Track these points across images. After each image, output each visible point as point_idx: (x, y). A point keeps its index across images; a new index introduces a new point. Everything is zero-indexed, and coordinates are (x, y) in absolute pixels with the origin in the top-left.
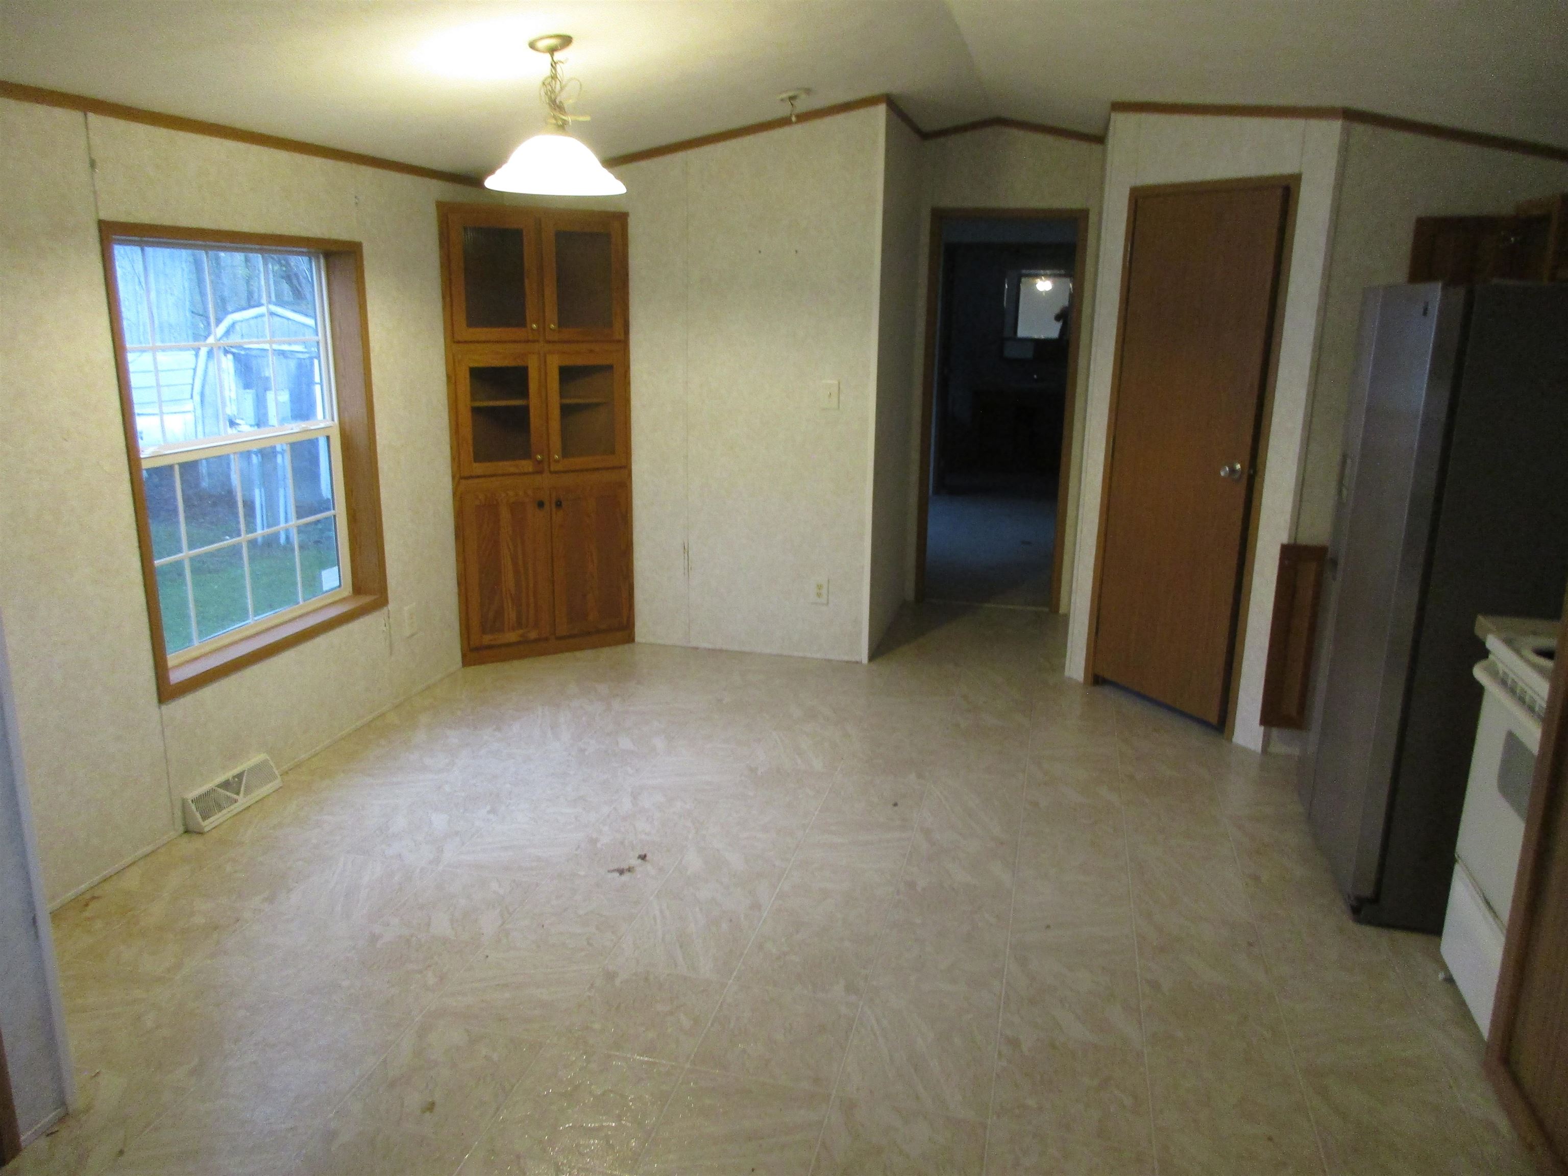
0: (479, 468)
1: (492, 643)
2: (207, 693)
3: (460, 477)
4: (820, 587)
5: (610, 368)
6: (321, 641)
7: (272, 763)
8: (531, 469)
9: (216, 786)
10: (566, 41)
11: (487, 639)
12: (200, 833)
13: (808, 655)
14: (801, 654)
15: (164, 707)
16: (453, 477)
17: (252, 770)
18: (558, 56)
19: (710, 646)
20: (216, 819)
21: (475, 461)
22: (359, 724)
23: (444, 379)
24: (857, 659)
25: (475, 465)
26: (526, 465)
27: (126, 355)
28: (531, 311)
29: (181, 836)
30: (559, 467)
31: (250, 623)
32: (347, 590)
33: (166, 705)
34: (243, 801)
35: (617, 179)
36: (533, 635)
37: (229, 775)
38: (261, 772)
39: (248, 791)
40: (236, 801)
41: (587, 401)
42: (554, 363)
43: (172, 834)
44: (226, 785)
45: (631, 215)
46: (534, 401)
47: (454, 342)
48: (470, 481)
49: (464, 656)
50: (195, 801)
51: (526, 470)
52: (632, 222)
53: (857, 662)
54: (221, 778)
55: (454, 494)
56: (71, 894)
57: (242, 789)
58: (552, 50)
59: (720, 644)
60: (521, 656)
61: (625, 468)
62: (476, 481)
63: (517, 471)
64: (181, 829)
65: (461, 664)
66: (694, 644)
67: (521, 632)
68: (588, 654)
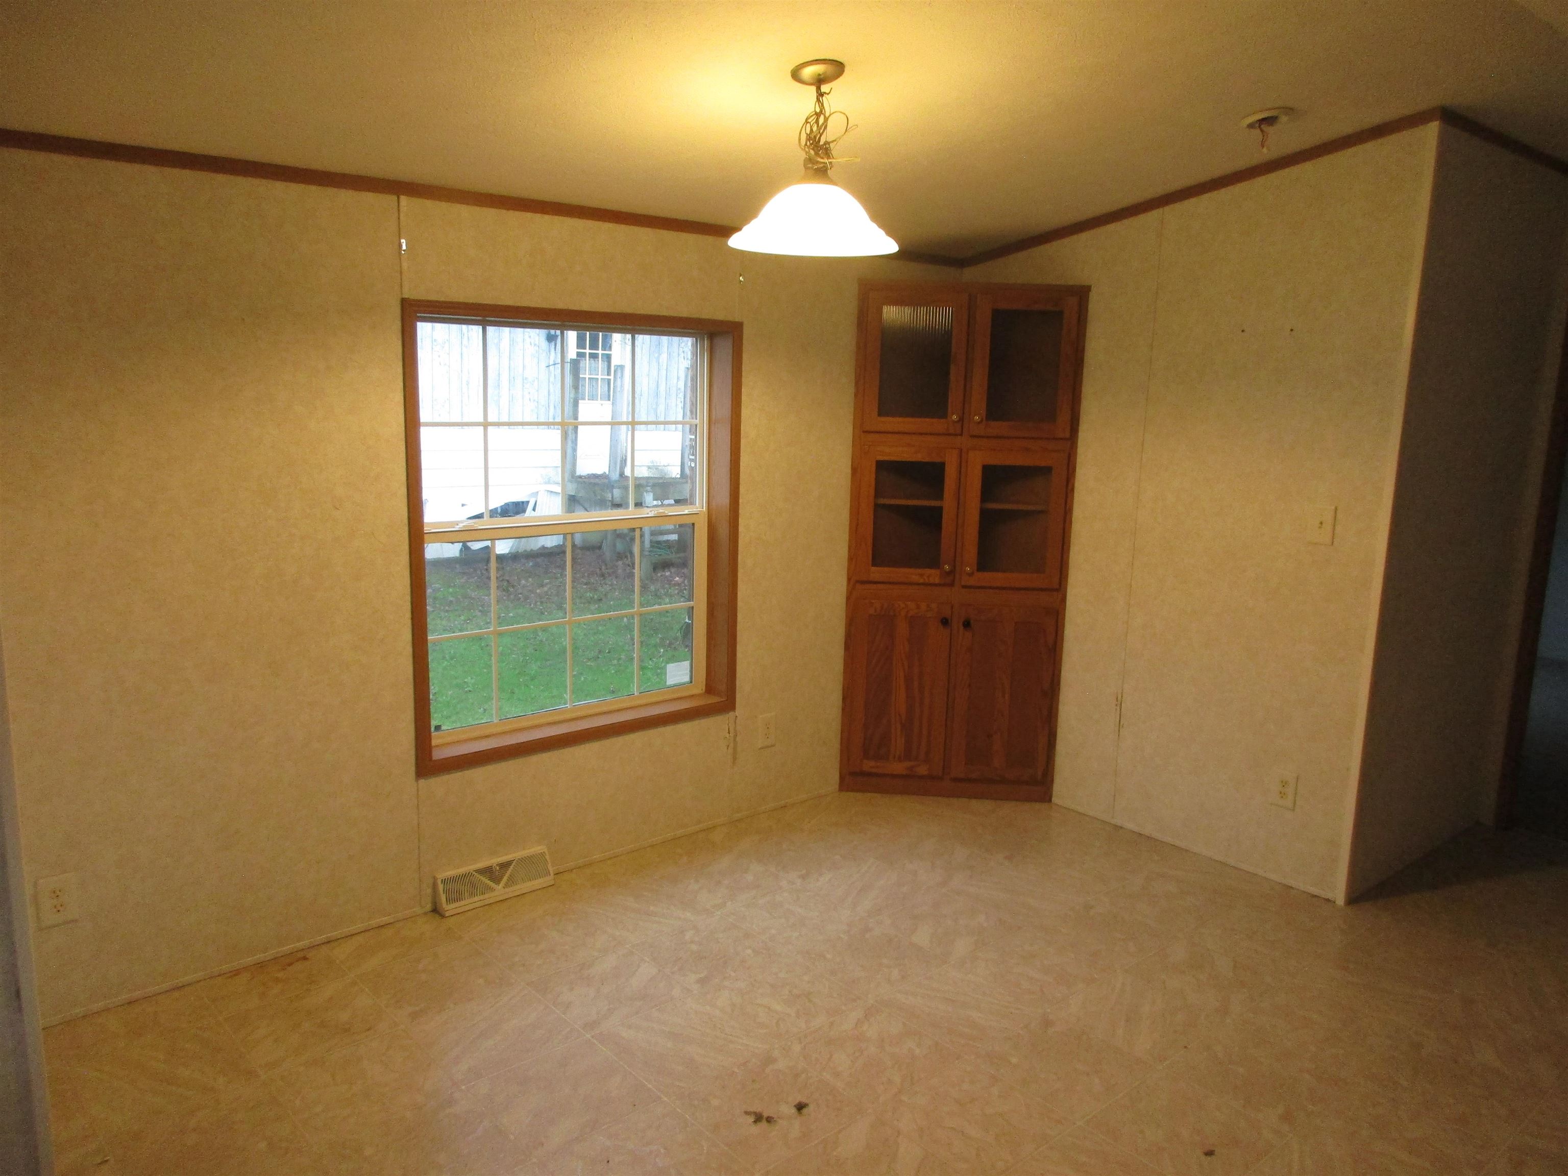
0: (877, 573)
1: (874, 770)
2: (478, 774)
3: (856, 582)
4: (1284, 784)
5: (1047, 470)
6: (637, 739)
7: (547, 857)
8: (937, 581)
9: (474, 871)
10: (837, 68)
11: (869, 765)
12: (442, 916)
13: (1261, 872)
14: (1251, 869)
15: (422, 782)
16: (849, 580)
17: (521, 860)
18: (825, 88)
19: (1136, 829)
20: (467, 903)
21: (874, 565)
22: (679, 832)
23: (849, 471)
24: (1329, 895)
25: (873, 568)
26: (933, 575)
27: (420, 428)
28: (954, 397)
29: (425, 914)
30: (972, 582)
31: (567, 707)
32: (700, 688)
33: (425, 780)
34: (499, 891)
35: (889, 236)
36: (923, 770)
37: (494, 861)
38: (533, 864)
39: (512, 881)
40: (492, 890)
41: (1022, 507)
42: (977, 461)
43: (418, 910)
44: (487, 871)
45: (1094, 290)
46: (948, 503)
47: (864, 432)
48: (868, 586)
49: (842, 778)
50: (444, 881)
51: (932, 581)
52: (1094, 297)
53: (1328, 900)
54: (481, 865)
55: (848, 598)
56: (286, 949)
57: (505, 879)
58: (819, 81)
59: (1149, 829)
60: (904, 792)
61: (1059, 588)
62: (874, 586)
63: (921, 581)
64: (429, 907)
65: (837, 787)
66: (1118, 821)
67: (908, 764)
68: (985, 805)
